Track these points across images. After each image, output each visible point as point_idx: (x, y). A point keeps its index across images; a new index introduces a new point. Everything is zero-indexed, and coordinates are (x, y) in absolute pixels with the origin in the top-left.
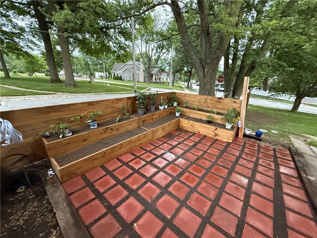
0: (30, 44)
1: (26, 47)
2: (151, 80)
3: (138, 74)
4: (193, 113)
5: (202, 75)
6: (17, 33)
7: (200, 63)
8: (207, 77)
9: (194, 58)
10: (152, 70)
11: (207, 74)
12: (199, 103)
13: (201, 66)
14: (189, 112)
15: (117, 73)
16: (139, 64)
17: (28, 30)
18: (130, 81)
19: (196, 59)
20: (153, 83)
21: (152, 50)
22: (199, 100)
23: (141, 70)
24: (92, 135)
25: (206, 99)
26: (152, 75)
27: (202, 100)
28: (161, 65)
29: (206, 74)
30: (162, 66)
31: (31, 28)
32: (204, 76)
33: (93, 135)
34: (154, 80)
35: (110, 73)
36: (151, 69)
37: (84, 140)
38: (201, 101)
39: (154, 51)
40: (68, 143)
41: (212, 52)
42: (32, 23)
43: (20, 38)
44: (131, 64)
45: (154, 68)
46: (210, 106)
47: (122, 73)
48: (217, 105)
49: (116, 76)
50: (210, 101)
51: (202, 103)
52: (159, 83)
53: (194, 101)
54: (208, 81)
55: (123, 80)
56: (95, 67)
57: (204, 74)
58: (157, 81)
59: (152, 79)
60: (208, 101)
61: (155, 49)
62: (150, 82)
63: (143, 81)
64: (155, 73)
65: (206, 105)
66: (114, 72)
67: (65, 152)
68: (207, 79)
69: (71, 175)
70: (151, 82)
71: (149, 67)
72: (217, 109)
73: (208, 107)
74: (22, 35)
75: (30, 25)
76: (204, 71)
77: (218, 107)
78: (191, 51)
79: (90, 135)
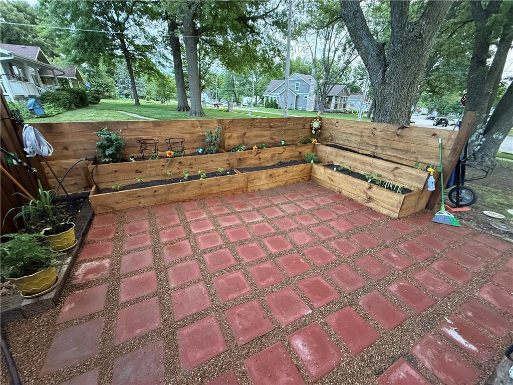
0: (161, 60)
1: (158, 64)
2: (327, 107)
3: (306, 97)
4: (341, 156)
5: (379, 80)
6: (149, 46)
7: (379, 55)
8: (390, 84)
9: (366, 44)
10: (331, 89)
11: (391, 78)
12: (359, 138)
13: (379, 60)
14: (334, 154)
15: (271, 96)
16: (310, 79)
17: (160, 39)
18: (291, 109)
19: (368, 48)
20: (329, 112)
21: (336, 50)
22: (361, 132)
23: (312, 90)
24: (149, 165)
25: (374, 128)
26: (330, 98)
27: (366, 131)
28: (353, 79)
29: (387, 76)
30: (355, 82)
31: (164, 37)
32: (384, 83)
33: (151, 167)
34: (332, 107)
35: (262, 98)
36: (329, 87)
37: (137, 170)
38: (364, 134)
39: (339, 52)
40: (116, 171)
41: (405, 26)
42: (164, 30)
43: (152, 53)
44: (296, 80)
45: (335, 84)
46: (380, 143)
47: (279, 96)
48: (395, 142)
49: (270, 101)
50: (381, 133)
51: (366, 139)
52: (341, 113)
53: (352, 134)
54: (392, 92)
55: (280, 108)
56: (241, 88)
57: (383, 77)
58: (338, 109)
59: (329, 105)
60: (378, 133)
61: (341, 48)
62: (324, 112)
63: (312, 110)
64: (336, 95)
65: (373, 142)
66: (268, 95)
67: (113, 182)
68: (390, 89)
69: (106, 208)
70: (327, 112)
71: (325, 84)
72: (393, 151)
73: (376, 146)
74: (154, 48)
75: (162, 32)
76: (385, 71)
77: (395, 147)
78: (360, 30)
79: (147, 167)
